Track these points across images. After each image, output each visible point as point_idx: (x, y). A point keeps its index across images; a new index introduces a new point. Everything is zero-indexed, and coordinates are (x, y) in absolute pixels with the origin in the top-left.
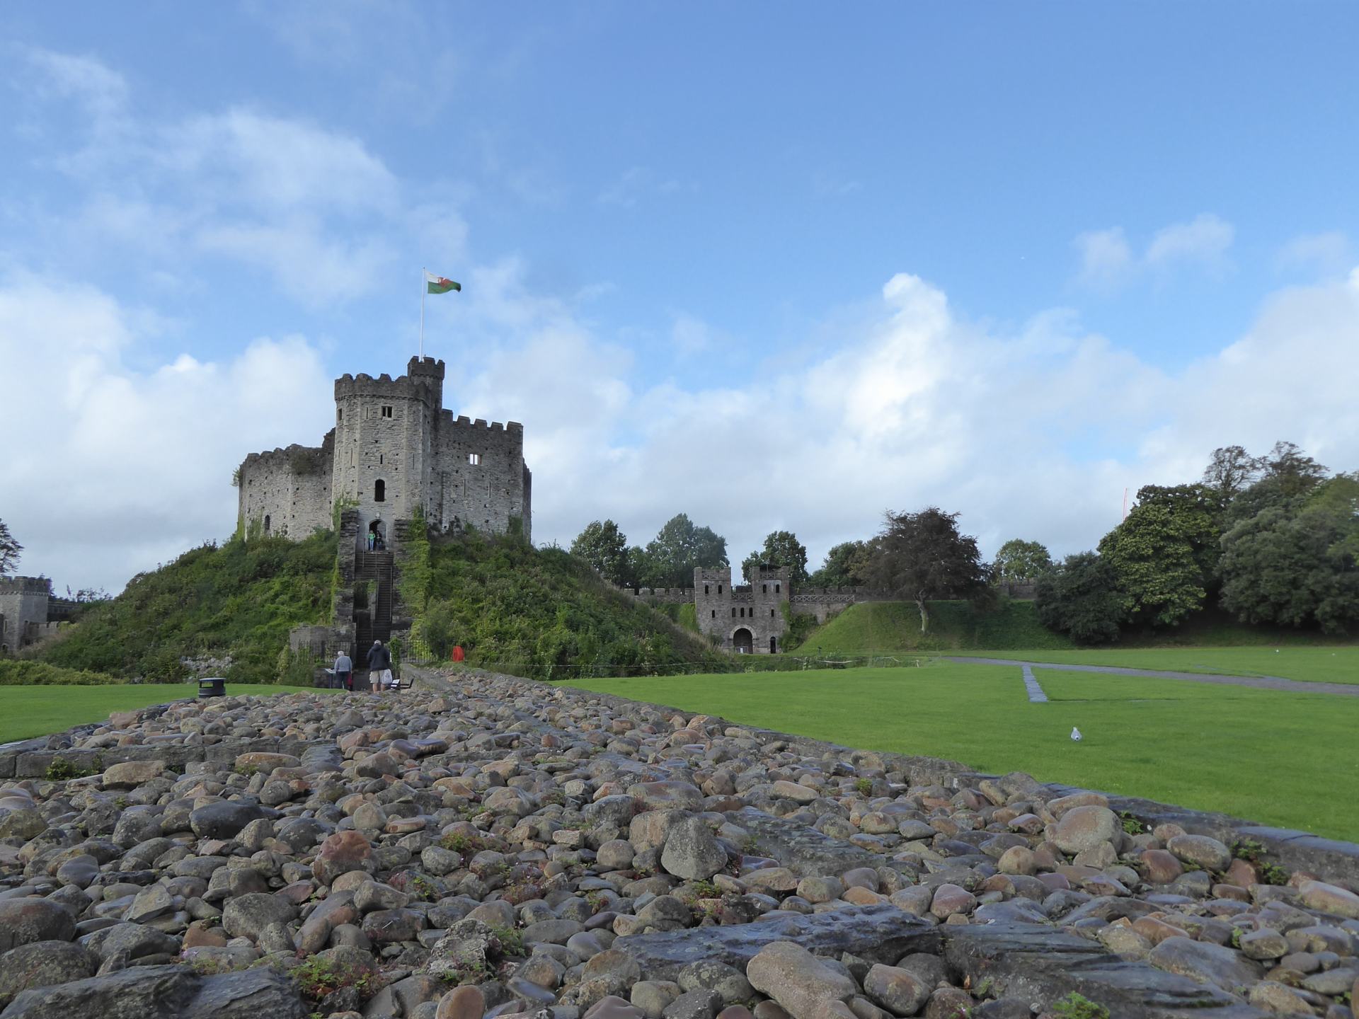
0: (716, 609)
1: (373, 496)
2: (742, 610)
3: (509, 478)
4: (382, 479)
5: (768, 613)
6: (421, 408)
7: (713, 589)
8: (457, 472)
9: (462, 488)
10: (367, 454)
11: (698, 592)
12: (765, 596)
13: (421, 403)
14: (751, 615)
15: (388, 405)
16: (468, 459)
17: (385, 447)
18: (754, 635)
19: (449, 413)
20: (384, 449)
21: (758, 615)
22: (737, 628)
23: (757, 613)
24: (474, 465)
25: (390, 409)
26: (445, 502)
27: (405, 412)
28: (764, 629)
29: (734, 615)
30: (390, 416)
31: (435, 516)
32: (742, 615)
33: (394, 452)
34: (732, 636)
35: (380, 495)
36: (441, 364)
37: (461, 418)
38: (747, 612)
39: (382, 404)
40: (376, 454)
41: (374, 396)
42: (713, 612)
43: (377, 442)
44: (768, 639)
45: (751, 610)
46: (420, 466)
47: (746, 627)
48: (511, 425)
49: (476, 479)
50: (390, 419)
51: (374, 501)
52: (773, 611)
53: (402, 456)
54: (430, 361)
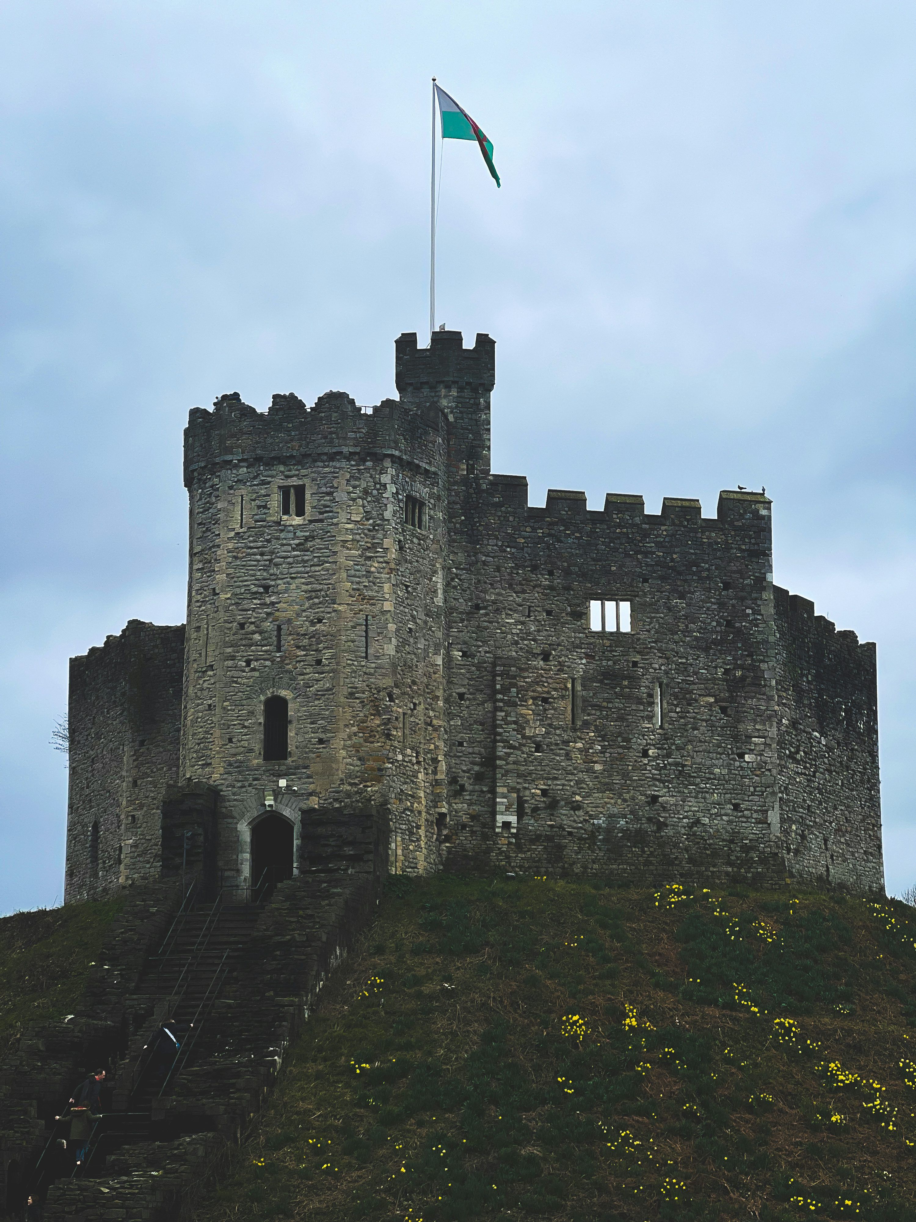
1: (258, 747)
4: (283, 693)
8: (546, 657)
9: (565, 705)
10: (242, 626)
13: (387, 463)
15: (294, 481)
16: (583, 615)
17: (290, 603)
19: (516, 485)
20: (286, 611)
24: (603, 634)
25: (300, 491)
26: (501, 751)
30: (300, 512)
33: (311, 614)
35: (275, 743)
36: (485, 347)
37: (554, 496)
39: (279, 481)
40: (267, 625)
41: (258, 460)
43: (266, 588)
46: (390, 649)
48: (730, 503)
50: (297, 520)
51: (260, 761)
53: (331, 628)
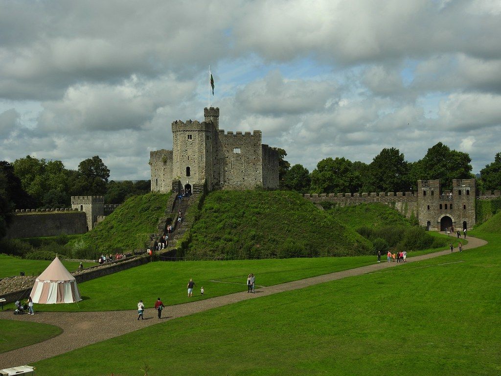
0: (430, 205)
1: (186, 174)
2: (446, 205)
3: (254, 157)
4: (189, 166)
5: (461, 207)
6: (204, 134)
7: (429, 193)
8: (227, 158)
10: (183, 156)
11: (421, 194)
12: (460, 198)
14: (451, 208)
15: (190, 134)
16: (233, 151)
17: (190, 153)
18: (453, 220)
19: (223, 131)
21: (456, 208)
22: (442, 216)
23: (455, 207)
24: (236, 154)
25: (191, 136)
27: (197, 137)
28: (459, 216)
29: (441, 208)
30: (191, 139)
31: (217, 179)
32: (446, 208)
33: (193, 155)
34: (439, 221)
35: (188, 174)
36: (218, 109)
37: (229, 133)
38: (449, 206)
39: (188, 134)
40: (187, 156)
41: (184, 130)
42: (428, 206)
43: (186, 150)
44: (462, 222)
45: (451, 205)
46: (205, 159)
47: (448, 215)
48: (255, 132)
49: (237, 160)
51: (186, 176)
52: (465, 206)
53: (196, 156)
54: (212, 109)
